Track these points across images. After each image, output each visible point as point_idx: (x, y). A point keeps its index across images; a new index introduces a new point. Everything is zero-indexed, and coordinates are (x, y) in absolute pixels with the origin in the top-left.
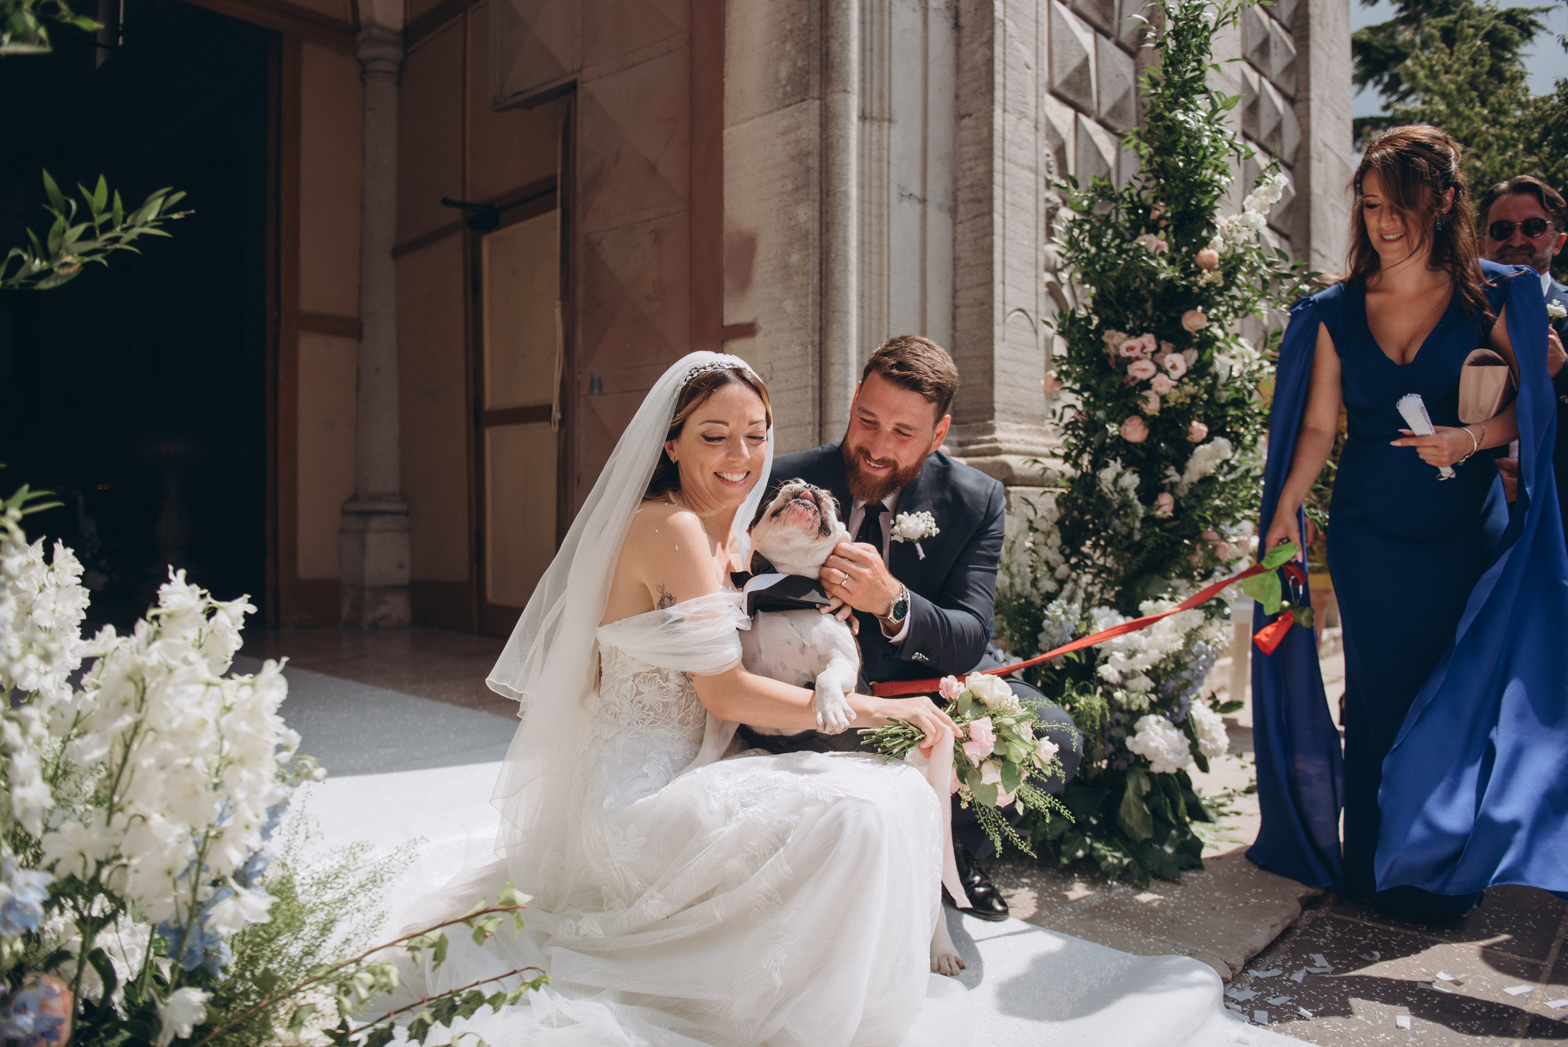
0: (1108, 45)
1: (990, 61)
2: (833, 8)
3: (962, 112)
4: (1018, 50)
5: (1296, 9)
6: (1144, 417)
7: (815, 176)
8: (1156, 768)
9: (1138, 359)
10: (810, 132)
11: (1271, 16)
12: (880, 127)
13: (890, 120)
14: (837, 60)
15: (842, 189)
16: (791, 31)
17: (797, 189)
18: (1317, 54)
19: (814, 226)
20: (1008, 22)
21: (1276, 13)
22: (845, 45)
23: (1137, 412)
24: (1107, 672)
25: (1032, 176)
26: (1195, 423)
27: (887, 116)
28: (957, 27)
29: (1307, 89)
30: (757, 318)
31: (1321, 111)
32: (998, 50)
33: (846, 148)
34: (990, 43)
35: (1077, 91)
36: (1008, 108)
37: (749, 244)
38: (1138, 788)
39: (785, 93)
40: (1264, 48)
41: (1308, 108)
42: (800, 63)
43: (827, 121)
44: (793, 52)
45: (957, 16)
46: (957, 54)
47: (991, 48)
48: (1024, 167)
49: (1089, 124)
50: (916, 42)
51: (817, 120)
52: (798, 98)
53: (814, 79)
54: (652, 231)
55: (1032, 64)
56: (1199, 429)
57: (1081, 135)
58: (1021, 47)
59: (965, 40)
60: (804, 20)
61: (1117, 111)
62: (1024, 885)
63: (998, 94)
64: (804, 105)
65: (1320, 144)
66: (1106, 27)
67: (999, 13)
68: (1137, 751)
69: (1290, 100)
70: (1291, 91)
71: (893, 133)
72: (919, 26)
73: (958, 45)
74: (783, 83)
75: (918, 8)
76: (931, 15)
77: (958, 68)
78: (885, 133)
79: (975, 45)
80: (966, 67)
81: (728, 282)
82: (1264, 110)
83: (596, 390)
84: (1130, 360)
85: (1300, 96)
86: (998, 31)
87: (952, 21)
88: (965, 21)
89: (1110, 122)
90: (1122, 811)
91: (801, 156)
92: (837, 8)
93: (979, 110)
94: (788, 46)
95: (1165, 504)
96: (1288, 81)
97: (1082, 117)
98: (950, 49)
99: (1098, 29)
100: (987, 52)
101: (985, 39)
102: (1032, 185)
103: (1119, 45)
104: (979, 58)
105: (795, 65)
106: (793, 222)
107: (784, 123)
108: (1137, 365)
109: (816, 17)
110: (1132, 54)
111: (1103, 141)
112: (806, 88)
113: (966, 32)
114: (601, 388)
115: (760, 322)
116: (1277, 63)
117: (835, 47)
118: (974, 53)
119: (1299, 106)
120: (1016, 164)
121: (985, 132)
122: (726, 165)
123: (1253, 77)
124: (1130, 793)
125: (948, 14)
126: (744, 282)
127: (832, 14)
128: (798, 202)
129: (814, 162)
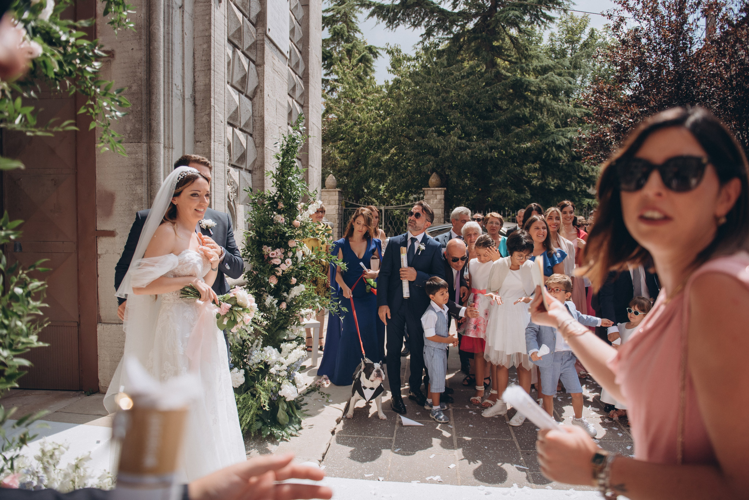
0: (243, 96)
1: (210, 122)
2: (153, 107)
3: (197, 140)
4: (219, 117)
5: (304, 70)
6: (277, 276)
7: (145, 175)
8: (287, 400)
9: (275, 258)
10: (143, 156)
11: (296, 74)
12: (168, 151)
13: (172, 148)
14: (155, 130)
15: (158, 183)
16: (132, 111)
17: (136, 179)
18: (311, 88)
19: (145, 196)
20: (216, 106)
21: (297, 72)
22: (158, 124)
23: (274, 274)
24: (272, 370)
25: (223, 165)
26: (293, 278)
27: (171, 146)
28: (195, 104)
29: (308, 103)
30: (115, 229)
31: (312, 111)
32: (212, 118)
33: (159, 166)
34: (209, 115)
35: (234, 120)
36: (216, 140)
37: (111, 197)
38: (283, 407)
39: (129, 137)
40: (294, 89)
41: (308, 110)
42: (137, 126)
43: (151, 153)
44: (133, 121)
45: (194, 100)
46: (195, 115)
47: (210, 117)
48: (221, 162)
49: (237, 131)
50: (180, 112)
51: (145, 152)
52: (136, 141)
53: (144, 135)
54: (52, 180)
55: (223, 121)
56: (294, 280)
57: (235, 137)
58: (219, 114)
59: (198, 111)
60: (139, 109)
61: (246, 125)
62: (252, 448)
63: (212, 136)
64: (140, 144)
65: (312, 124)
66: (243, 91)
67: (212, 104)
68: (282, 395)
69: (302, 106)
70: (302, 103)
71: (173, 153)
72: (181, 105)
73: (195, 112)
74: (128, 132)
75: (181, 99)
76: (186, 101)
77: (195, 121)
78: (171, 153)
79: (203, 114)
80: (198, 122)
81: (99, 211)
82: (294, 113)
83: (18, 250)
84: (272, 258)
85: (305, 105)
86: (212, 110)
87: (193, 102)
88: (197, 102)
89: (244, 129)
90: (278, 415)
91: (139, 166)
92: (155, 108)
93: (205, 141)
94: (131, 117)
95: (284, 305)
96: (301, 99)
97: (235, 129)
98: (192, 113)
99: (240, 91)
100: (208, 118)
101: (207, 112)
102: (223, 168)
103: (246, 96)
104: (205, 119)
105: (134, 126)
106: (134, 192)
107: (129, 149)
108: (276, 260)
109: (144, 109)
110: (251, 99)
111: (242, 137)
112: (141, 138)
113: (199, 107)
114: (21, 249)
115: (117, 231)
116: (298, 93)
117: (154, 124)
118: (203, 117)
119: (305, 108)
120: (218, 161)
121: (207, 151)
122: (97, 160)
123: (290, 99)
124: (280, 410)
125: (191, 100)
126: (109, 213)
127: (153, 110)
128: (137, 184)
129: (144, 169)
